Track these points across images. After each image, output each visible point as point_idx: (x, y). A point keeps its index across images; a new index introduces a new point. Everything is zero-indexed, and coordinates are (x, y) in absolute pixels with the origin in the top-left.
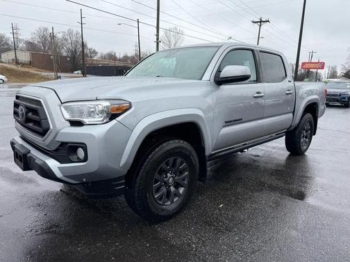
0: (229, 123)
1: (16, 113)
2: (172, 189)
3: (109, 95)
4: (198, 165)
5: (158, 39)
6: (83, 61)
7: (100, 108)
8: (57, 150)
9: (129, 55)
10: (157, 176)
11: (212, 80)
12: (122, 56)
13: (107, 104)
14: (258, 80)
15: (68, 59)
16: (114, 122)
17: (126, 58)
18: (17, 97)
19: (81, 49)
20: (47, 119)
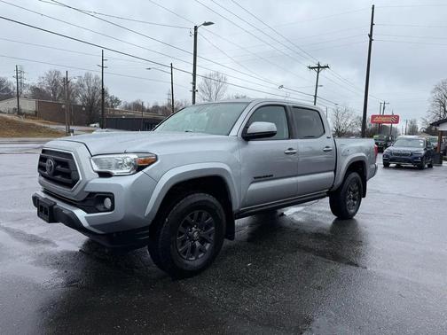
0: (258, 179)
1: (41, 168)
2: (197, 244)
3: (138, 148)
4: (224, 221)
5: (194, 88)
6: (103, 112)
7: (128, 160)
8: (85, 200)
9: (160, 105)
10: (181, 229)
11: (240, 136)
12: (151, 106)
13: (135, 156)
14: (291, 136)
15: (84, 109)
16: (141, 173)
17: (156, 108)
18: (44, 151)
19: (100, 97)
20: (77, 170)
